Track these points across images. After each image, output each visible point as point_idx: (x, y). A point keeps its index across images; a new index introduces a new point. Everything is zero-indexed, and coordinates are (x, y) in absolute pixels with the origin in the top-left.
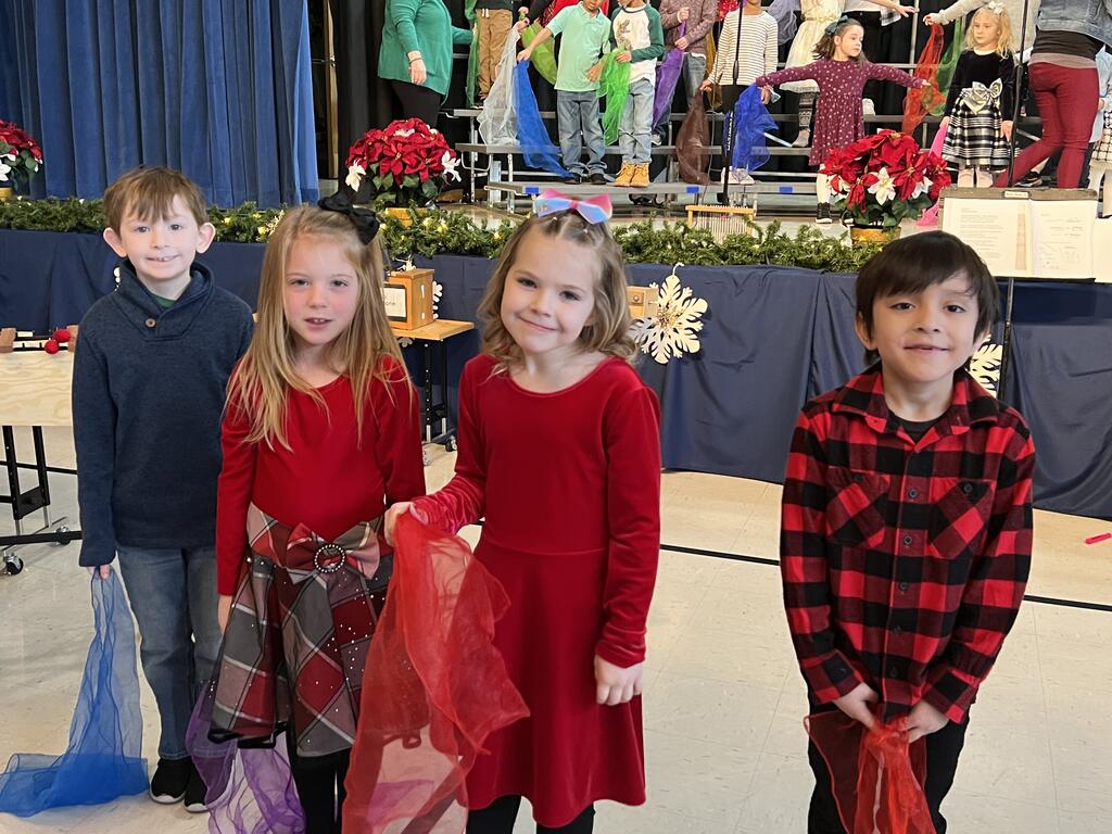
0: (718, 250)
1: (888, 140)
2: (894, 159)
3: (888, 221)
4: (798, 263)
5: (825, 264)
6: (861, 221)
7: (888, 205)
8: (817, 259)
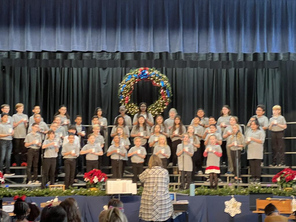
0: (64, 193)
1: (95, 171)
2: (97, 174)
3: (97, 186)
4: (80, 195)
5: (86, 195)
6: (92, 186)
7: (96, 183)
8: (84, 194)
